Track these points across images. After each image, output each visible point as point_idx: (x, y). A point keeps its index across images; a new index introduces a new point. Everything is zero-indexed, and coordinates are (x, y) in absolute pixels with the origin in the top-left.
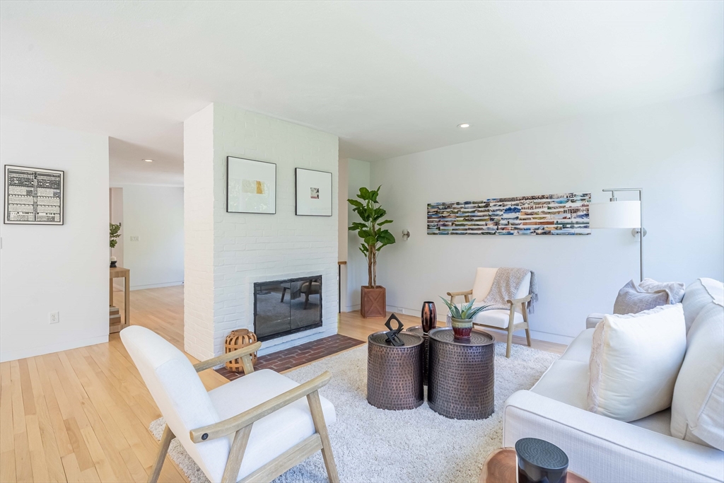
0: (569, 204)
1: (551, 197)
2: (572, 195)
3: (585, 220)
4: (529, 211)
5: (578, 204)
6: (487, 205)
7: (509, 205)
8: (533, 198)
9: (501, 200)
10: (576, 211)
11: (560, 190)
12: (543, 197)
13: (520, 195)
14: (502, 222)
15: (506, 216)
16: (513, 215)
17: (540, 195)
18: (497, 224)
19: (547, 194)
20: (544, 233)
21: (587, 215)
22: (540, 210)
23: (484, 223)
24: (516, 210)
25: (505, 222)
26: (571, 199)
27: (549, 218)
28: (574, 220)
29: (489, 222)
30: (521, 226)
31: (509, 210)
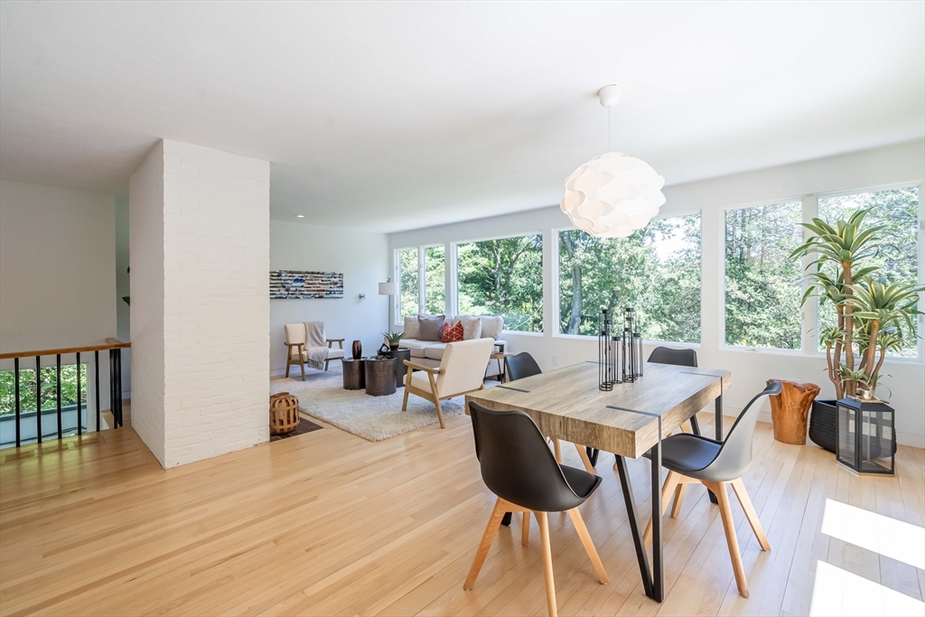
0: (333, 279)
1: (323, 274)
2: (334, 274)
3: (341, 289)
4: (311, 282)
5: (337, 280)
6: (280, 275)
7: (297, 276)
8: (312, 273)
9: (290, 272)
10: (336, 283)
11: (328, 270)
12: (318, 273)
13: (304, 270)
14: (292, 289)
15: (294, 284)
16: (300, 284)
17: (317, 271)
18: (288, 290)
19: (321, 271)
20: (319, 297)
21: (342, 286)
22: (317, 282)
23: (277, 289)
24: (301, 281)
25: (294, 289)
26: (334, 275)
27: (322, 287)
28: (336, 289)
29: (282, 289)
30: (305, 292)
31: (297, 280)
